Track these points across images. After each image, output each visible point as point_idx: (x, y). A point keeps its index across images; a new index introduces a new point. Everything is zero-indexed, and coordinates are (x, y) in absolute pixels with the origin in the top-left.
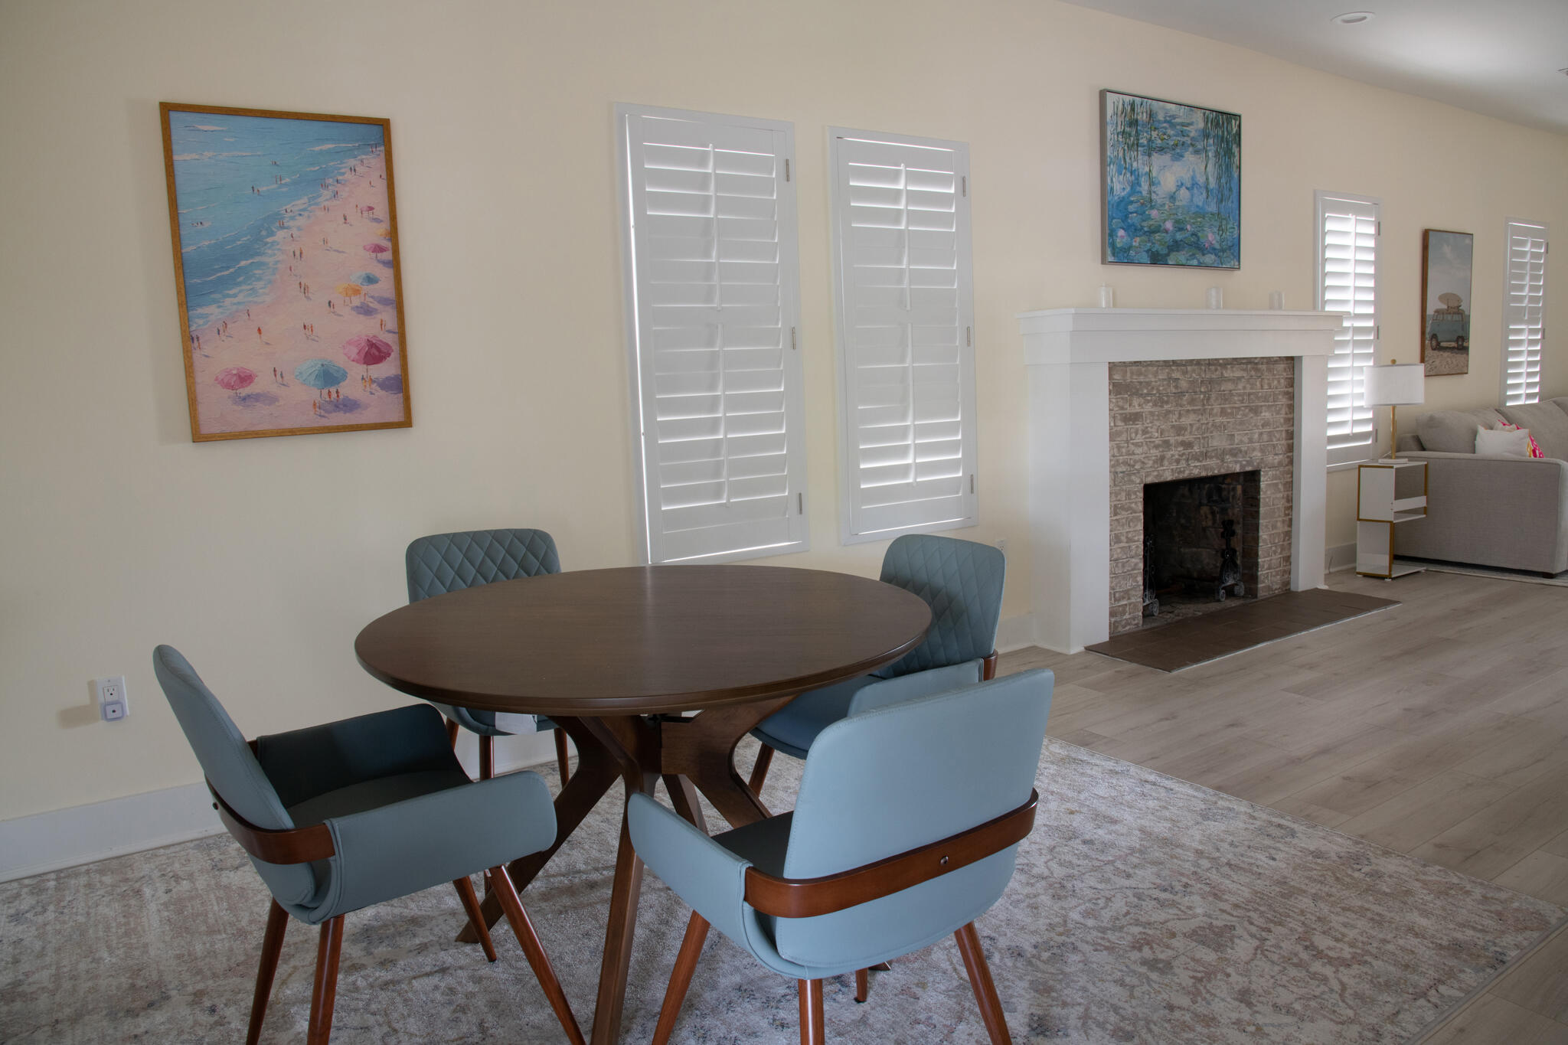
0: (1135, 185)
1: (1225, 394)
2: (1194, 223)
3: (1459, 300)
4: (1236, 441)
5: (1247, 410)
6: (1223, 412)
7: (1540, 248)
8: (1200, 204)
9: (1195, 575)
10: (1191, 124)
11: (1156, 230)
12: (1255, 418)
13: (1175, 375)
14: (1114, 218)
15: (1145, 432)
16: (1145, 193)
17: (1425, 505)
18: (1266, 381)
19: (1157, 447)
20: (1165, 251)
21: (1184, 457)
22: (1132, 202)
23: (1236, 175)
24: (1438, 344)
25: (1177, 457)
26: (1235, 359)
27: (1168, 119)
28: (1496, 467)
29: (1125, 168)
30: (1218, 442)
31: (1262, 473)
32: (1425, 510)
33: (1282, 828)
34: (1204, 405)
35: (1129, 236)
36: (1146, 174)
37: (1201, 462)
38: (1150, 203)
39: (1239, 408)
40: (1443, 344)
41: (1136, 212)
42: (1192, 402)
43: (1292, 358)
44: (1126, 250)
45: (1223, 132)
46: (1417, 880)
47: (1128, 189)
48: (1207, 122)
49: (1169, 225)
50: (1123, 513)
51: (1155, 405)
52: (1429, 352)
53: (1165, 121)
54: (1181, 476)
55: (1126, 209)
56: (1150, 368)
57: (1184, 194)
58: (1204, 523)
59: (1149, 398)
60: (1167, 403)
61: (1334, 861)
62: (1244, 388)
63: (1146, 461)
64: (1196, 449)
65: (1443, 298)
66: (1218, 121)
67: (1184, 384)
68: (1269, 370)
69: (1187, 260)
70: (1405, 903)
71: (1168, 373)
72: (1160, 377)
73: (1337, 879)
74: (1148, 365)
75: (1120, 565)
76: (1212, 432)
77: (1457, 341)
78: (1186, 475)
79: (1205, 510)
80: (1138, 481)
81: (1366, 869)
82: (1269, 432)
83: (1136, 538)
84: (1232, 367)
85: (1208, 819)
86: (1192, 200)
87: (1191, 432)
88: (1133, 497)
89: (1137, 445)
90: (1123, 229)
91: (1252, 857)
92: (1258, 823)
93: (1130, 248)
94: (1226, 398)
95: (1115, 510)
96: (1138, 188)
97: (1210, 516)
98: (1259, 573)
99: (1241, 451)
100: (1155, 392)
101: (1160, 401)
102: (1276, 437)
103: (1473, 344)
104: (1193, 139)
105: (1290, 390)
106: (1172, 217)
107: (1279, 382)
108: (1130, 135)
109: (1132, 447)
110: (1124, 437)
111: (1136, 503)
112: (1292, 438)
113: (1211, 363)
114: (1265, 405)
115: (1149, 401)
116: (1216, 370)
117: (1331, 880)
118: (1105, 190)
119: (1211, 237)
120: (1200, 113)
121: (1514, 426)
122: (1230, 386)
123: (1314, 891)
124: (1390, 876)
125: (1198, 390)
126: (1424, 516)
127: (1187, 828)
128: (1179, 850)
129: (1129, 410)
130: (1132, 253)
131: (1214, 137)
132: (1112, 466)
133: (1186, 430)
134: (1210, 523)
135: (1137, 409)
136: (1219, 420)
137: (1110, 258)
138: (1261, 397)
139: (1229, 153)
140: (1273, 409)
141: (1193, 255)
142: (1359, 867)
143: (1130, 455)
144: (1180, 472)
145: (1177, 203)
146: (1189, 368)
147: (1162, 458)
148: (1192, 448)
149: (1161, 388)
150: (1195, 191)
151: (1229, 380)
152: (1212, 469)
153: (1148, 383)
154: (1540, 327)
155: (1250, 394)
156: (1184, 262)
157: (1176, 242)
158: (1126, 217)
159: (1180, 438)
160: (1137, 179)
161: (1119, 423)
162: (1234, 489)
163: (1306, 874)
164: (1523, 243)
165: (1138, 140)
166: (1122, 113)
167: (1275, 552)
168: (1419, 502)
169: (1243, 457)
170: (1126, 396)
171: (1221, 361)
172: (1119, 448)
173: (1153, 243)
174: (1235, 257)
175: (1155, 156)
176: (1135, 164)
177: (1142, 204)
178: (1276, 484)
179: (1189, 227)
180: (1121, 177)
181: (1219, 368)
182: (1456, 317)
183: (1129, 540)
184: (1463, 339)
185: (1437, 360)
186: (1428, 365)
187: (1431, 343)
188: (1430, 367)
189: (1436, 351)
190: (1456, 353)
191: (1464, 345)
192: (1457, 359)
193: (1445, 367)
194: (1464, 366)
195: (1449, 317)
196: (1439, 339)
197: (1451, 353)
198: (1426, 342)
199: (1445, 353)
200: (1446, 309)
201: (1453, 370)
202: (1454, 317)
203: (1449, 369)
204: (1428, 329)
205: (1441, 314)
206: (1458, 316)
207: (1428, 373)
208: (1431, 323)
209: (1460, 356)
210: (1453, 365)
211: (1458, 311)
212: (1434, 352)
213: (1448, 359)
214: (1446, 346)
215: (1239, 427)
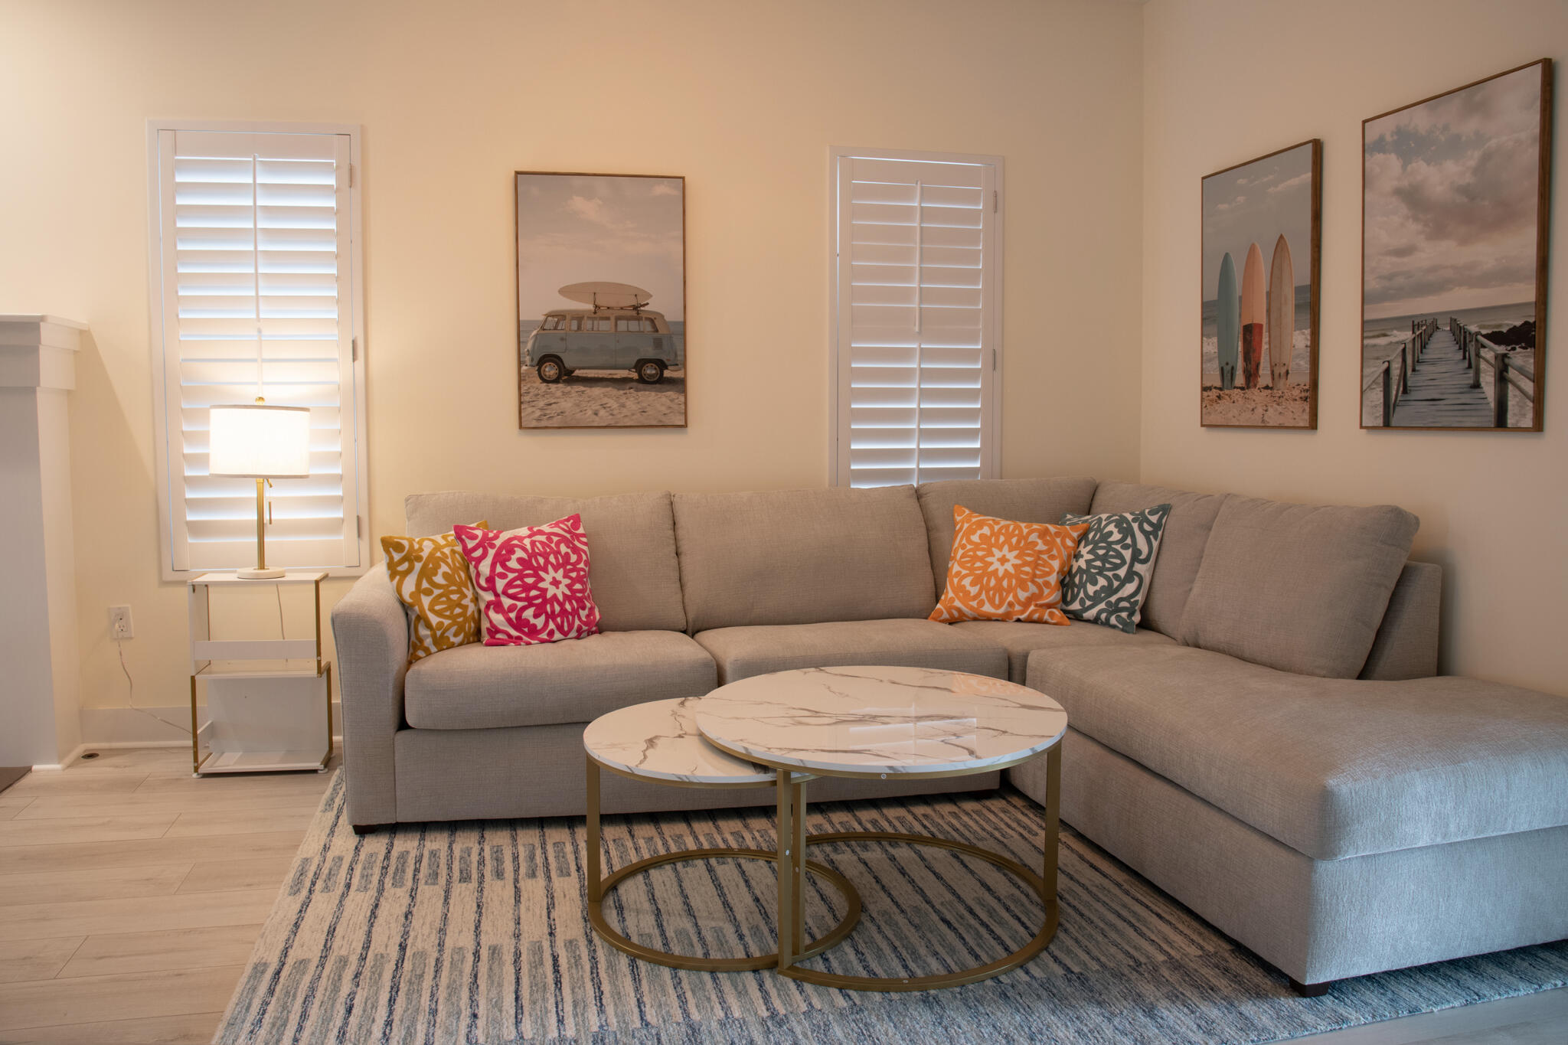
7: (972, 201)
24: (565, 373)
52: (533, 386)
65: (583, 290)
77: (637, 367)
164: (897, 193)
182: (631, 326)
184: (662, 365)
185: (566, 401)
186: (534, 409)
187: (539, 371)
188: (538, 413)
189: (560, 385)
190: (637, 390)
191: (665, 375)
192: (640, 400)
193: (596, 414)
194: (671, 412)
195: (605, 326)
196: (569, 363)
197: (619, 390)
198: (524, 368)
199: (593, 389)
200: (590, 311)
201: (626, 420)
202: (622, 325)
203: (611, 417)
204: (529, 346)
205: (573, 318)
206: (636, 323)
207: (534, 424)
208: (536, 336)
209: (653, 394)
210: (625, 411)
211: (638, 314)
212: (553, 386)
213: (605, 400)
214: (596, 376)
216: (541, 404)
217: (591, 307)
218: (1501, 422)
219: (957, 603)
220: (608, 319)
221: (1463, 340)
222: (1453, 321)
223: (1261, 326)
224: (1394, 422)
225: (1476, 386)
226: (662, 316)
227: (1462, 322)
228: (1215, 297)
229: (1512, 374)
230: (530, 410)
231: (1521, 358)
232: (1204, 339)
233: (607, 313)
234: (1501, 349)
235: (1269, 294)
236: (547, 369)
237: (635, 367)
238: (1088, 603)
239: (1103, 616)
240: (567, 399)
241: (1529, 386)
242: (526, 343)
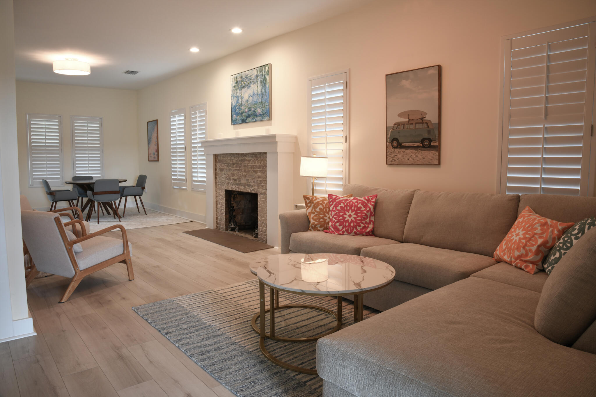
0: (237, 100)
1: (246, 165)
2: (254, 107)
4: (249, 182)
5: (253, 171)
6: (245, 171)
8: (256, 100)
10: (253, 75)
11: (243, 112)
12: (256, 174)
13: (232, 158)
14: (233, 112)
15: (225, 174)
16: (240, 102)
18: (259, 161)
19: (227, 179)
20: (246, 119)
22: (237, 106)
24: (399, 145)
25: (232, 183)
26: (249, 153)
27: (245, 77)
29: (235, 96)
30: (244, 181)
31: (258, 195)
34: (240, 168)
35: (236, 116)
36: (240, 96)
37: (238, 186)
38: (241, 105)
39: (250, 170)
40: (406, 144)
42: (236, 167)
45: (263, 73)
47: (236, 102)
48: (258, 71)
49: (246, 110)
50: (220, 196)
51: (227, 167)
52: (390, 149)
54: (233, 190)
55: (235, 108)
57: (251, 98)
60: (230, 166)
62: (252, 163)
65: (405, 114)
66: (261, 70)
67: (234, 161)
68: (261, 157)
69: (252, 120)
71: (231, 157)
72: (229, 159)
76: (242, 177)
78: (234, 189)
80: (223, 188)
82: (261, 180)
84: (248, 156)
86: (253, 100)
88: (222, 192)
89: (223, 178)
90: (235, 114)
93: (237, 119)
99: (251, 185)
100: (227, 163)
101: (228, 166)
102: (263, 183)
104: (253, 80)
106: (247, 107)
108: (236, 86)
111: (223, 194)
113: (242, 155)
114: (259, 170)
115: (226, 165)
116: (243, 157)
118: (232, 104)
119: (259, 111)
120: (255, 70)
122: (247, 162)
125: (238, 163)
129: (222, 168)
130: (237, 121)
131: (260, 75)
133: (235, 175)
135: (223, 167)
136: (244, 173)
137: (233, 124)
138: (258, 167)
139: (265, 79)
140: (262, 172)
141: (254, 118)
145: (249, 102)
146: (236, 156)
147: (229, 183)
148: (236, 181)
149: (229, 162)
150: (254, 96)
152: (243, 189)
153: (226, 160)
155: (254, 166)
156: (251, 121)
157: (248, 115)
158: (236, 111)
159: (233, 178)
160: (238, 98)
166: (234, 81)
170: (221, 163)
173: (242, 117)
174: (267, 116)
175: (243, 90)
176: (237, 94)
177: (239, 106)
179: (252, 109)
180: (234, 99)
181: (244, 156)
184: (430, 140)
185: (399, 154)
186: (390, 158)
187: (392, 144)
188: (391, 159)
189: (398, 149)
190: (422, 150)
191: (431, 145)
192: (423, 154)
193: (408, 160)
194: (433, 159)
195: (411, 127)
196: (400, 141)
197: (416, 150)
198: (388, 143)
199: (408, 150)
200: (407, 122)
201: (418, 162)
202: (417, 126)
203: (413, 161)
204: (389, 135)
205: (402, 125)
206: (422, 124)
207: (390, 163)
208: (391, 131)
209: (427, 152)
210: (418, 158)
211: (422, 121)
212: (396, 149)
213: (411, 154)
214: (409, 145)
215: (250, 177)
216: (392, 156)
217: (407, 120)
220: (412, 124)
226: (430, 121)
230: (389, 158)
233: (412, 122)
236: (394, 143)
237: (421, 142)
240: (400, 154)
242: (388, 134)
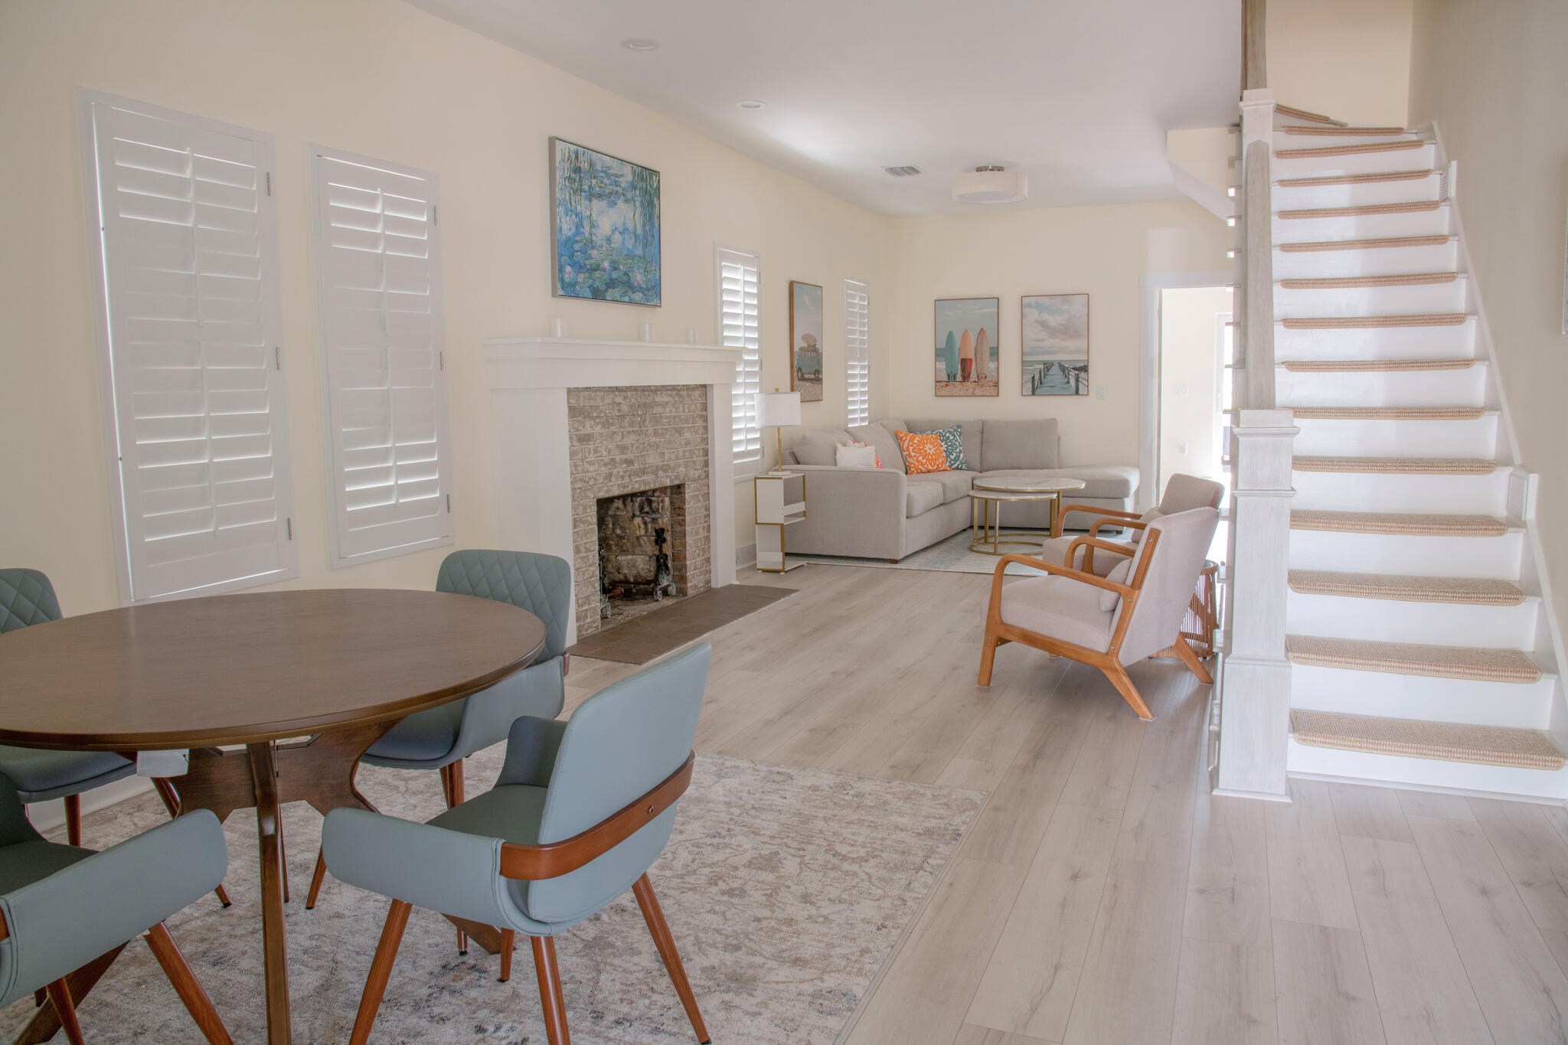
0: (579, 226)
1: (656, 417)
2: (625, 264)
3: (815, 340)
4: (666, 458)
5: (673, 431)
6: (656, 433)
7: (864, 301)
8: (630, 247)
9: (632, 580)
10: (622, 176)
11: (596, 268)
12: (679, 438)
13: (618, 400)
14: (562, 255)
15: (596, 451)
16: (587, 234)
17: (804, 509)
18: (686, 405)
19: (605, 465)
20: (603, 288)
21: (627, 474)
22: (577, 242)
23: (657, 224)
24: (802, 376)
25: (622, 473)
26: (663, 386)
27: (604, 169)
28: (854, 477)
29: (571, 211)
30: (653, 460)
31: (686, 486)
32: (804, 514)
33: (781, 775)
34: (640, 427)
35: (574, 272)
36: (588, 217)
37: (640, 477)
38: (590, 244)
39: (667, 430)
40: (806, 376)
41: (580, 251)
43: (705, 386)
44: (573, 284)
45: (647, 186)
46: (888, 793)
47: (574, 230)
48: (634, 175)
49: (606, 265)
50: (582, 525)
51: (603, 426)
52: (797, 382)
53: (603, 171)
54: (625, 491)
55: (572, 247)
56: (598, 393)
57: (617, 237)
58: (638, 532)
59: (598, 421)
60: (612, 425)
61: (828, 791)
62: (671, 411)
63: (598, 477)
64: (636, 466)
65: (805, 338)
66: (643, 176)
67: (625, 408)
68: (688, 396)
69: (621, 296)
70: (886, 810)
71: (613, 398)
72: (607, 402)
73: (835, 803)
74: (596, 391)
75: (581, 573)
76: (647, 451)
77: (815, 374)
78: (630, 490)
79: (638, 520)
80: (592, 496)
81: (852, 792)
82: (691, 450)
83: (592, 548)
84: (661, 393)
85: (724, 777)
86: (624, 243)
87: (632, 451)
88: (589, 510)
89: (590, 463)
90: (570, 265)
91: (768, 800)
92: (762, 774)
93: (576, 283)
94: (656, 420)
95: (576, 523)
96: (582, 229)
97: (642, 526)
98: (688, 574)
99: (670, 467)
100: (602, 415)
101: (607, 424)
102: (695, 454)
103: (825, 376)
104: (623, 189)
105: (704, 413)
106: (609, 257)
107: (696, 406)
108: (575, 181)
109: (587, 465)
110: (580, 456)
111: (591, 516)
112: (707, 455)
113: (645, 389)
114: (687, 427)
115: (597, 423)
116: (649, 395)
117: (831, 805)
118: (554, 229)
119: (638, 277)
120: (629, 167)
121: (863, 443)
122: (660, 410)
123: (822, 815)
124: (870, 794)
125: (635, 413)
126: (804, 518)
127: (710, 787)
128: (711, 805)
129: (584, 432)
130: (577, 288)
131: (640, 189)
132: (572, 483)
133: (628, 449)
134: (643, 532)
135: (589, 431)
136: (653, 439)
137: (561, 292)
138: (683, 419)
139: (651, 204)
140: (693, 429)
141: (626, 292)
142: (847, 792)
143: (585, 472)
144: (624, 487)
145: (613, 245)
146: (629, 393)
147: (611, 475)
148: (633, 465)
149: (608, 412)
150: (626, 236)
151: (660, 405)
152: (649, 483)
153: (597, 407)
154: (866, 364)
155: (675, 417)
156: (618, 298)
157: (611, 279)
158: (573, 255)
159: (624, 457)
160: (581, 221)
161: (576, 443)
162: (662, 501)
163: (812, 804)
164: (853, 297)
165: (581, 186)
166: (568, 160)
167: (699, 555)
168: (800, 507)
169: (672, 473)
170: (580, 419)
171: (653, 388)
172: (576, 466)
173: (594, 280)
174: (657, 295)
175: (595, 201)
176: (579, 207)
177: (585, 244)
178: (697, 495)
179: (622, 267)
180: (568, 218)
181: (651, 394)
182: (814, 354)
183: (588, 550)
184: (819, 372)
190: (814, 384)
191: (819, 377)
192: (815, 388)
194: (820, 394)
196: (803, 372)
197: (811, 384)
199: (808, 383)
201: (813, 398)
203: (810, 396)
204: (796, 363)
208: (797, 358)
209: (817, 386)
212: (800, 382)
213: (809, 389)
215: (668, 446)
217: (807, 345)
218: (1077, 393)
219: (920, 467)
221: (1063, 369)
222: (1059, 363)
223: (971, 360)
224: (1036, 393)
225: (1068, 382)
227: (1063, 364)
228: (944, 346)
229: (1080, 379)
231: (1082, 375)
232: (937, 363)
234: (1077, 372)
235: (976, 349)
236: (799, 374)
238: (953, 462)
239: (960, 466)
241: (1086, 383)
